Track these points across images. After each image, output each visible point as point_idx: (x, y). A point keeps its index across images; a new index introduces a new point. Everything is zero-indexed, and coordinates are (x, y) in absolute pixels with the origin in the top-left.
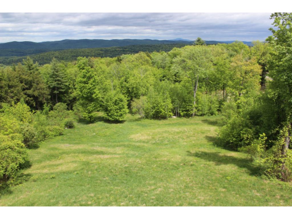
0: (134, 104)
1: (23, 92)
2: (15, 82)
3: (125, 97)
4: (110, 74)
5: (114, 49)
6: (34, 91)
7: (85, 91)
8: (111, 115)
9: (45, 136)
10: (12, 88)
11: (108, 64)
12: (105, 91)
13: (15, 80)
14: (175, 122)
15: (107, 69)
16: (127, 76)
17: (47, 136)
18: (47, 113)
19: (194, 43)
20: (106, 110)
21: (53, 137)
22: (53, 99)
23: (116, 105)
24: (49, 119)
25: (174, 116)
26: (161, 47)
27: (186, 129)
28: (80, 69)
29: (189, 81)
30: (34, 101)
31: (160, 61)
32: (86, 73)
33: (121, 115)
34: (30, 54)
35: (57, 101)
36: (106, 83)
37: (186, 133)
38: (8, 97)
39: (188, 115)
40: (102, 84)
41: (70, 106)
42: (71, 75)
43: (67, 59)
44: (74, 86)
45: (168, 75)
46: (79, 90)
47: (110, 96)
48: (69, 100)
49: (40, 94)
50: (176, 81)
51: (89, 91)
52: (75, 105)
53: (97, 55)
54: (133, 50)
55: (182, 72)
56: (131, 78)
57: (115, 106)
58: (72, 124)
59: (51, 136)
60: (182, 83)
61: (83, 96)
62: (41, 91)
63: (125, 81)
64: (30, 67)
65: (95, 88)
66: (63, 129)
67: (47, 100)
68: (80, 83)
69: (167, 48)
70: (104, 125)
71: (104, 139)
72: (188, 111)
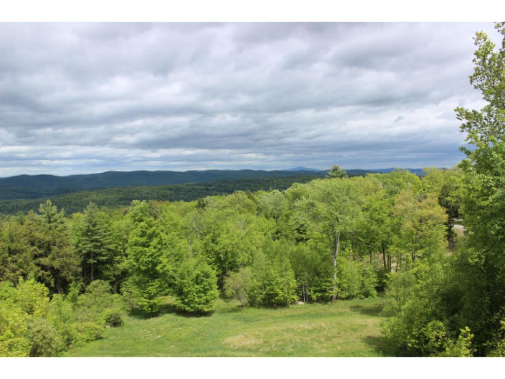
0: (229, 282)
1: (34, 261)
2: (23, 244)
3: (213, 269)
4: (186, 230)
5: (190, 187)
6: (54, 259)
7: (144, 259)
8: (189, 301)
9: (69, 342)
10: (15, 254)
11: (183, 213)
12: (178, 260)
13: (22, 240)
14: (302, 312)
15: (182, 222)
16: (217, 232)
17: (73, 342)
18: (74, 299)
19: (328, 175)
20: (180, 293)
21: (84, 344)
22: (86, 274)
23: (198, 284)
24: (77, 309)
25: (300, 300)
26: (271, 183)
27: (323, 325)
28: (135, 221)
29: (323, 238)
30: (51, 277)
31: (271, 207)
32: (147, 228)
33: (207, 301)
34: (48, 195)
35: (92, 277)
36: (179, 244)
37: (323, 332)
38: (7, 270)
39: (324, 300)
40: (174, 247)
41: (116, 285)
42: (120, 231)
43: (110, 204)
44: (124, 250)
45: (285, 231)
46: (133, 257)
47: (187, 268)
48: (115, 276)
49: (64, 264)
50: (298, 240)
51: (150, 259)
52: (125, 284)
53: (161, 197)
54: (222, 189)
55: (310, 224)
56: (223, 236)
57: (197, 286)
58: (119, 318)
59: (80, 342)
60: (311, 242)
61: (139, 268)
62: (65, 259)
63: (213, 241)
64: (49, 218)
65: (162, 254)
66: (102, 329)
67: (75, 274)
68: (135, 245)
69: (281, 184)
70: (177, 320)
71: (177, 346)
72: (324, 291)
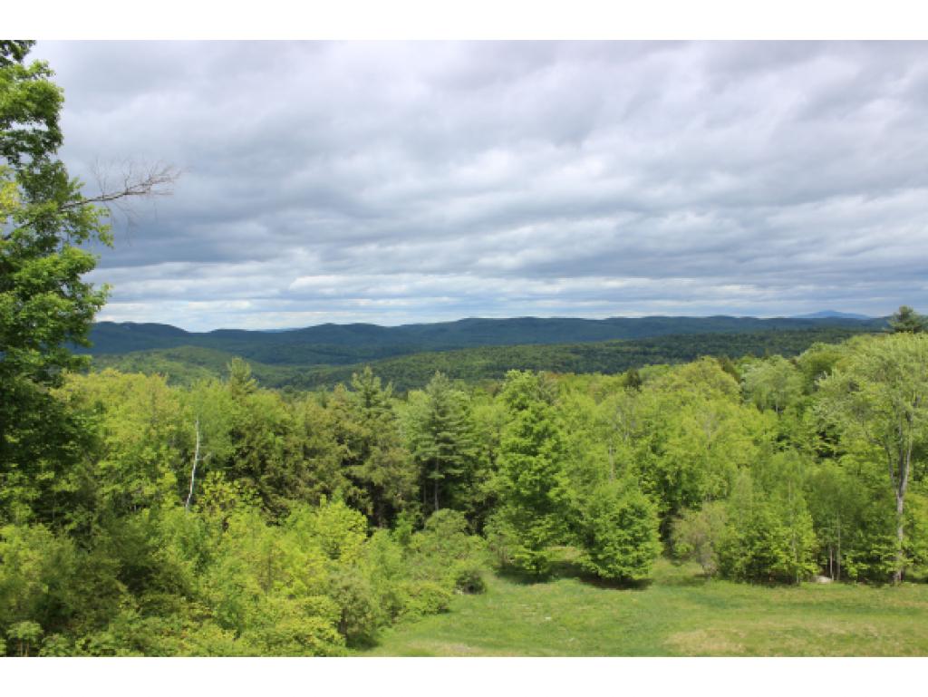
0: (681, 527)
1: (342, 471)
2: (325, 440)
3: (653, 501)
4: (604, 427)
5: (614, 348)
6: (373, 468)
7: (526, 476)
8: (605, 559)
9: (394, 611)
10: (313, 457)
11: (600, 396)
12: (588, 482)
13: (325, 433)
14: (828, 599)
15: (598, 411)
16: (661, 433)
17: (400, 612)
18: (405, 540)
19: (889, 326)
20: (589, 541)
21: (419, 618)
22: (425, 498)
23: (622, 527)
24: (409, 558)
25: (821, 574)
26: (768, 341)
27: (872, 629)
28: (512, 407)
29: (874, 453)
30: (369, 498)
31: (768, 389)
32: (533, 422)
33: (639, 561)
34: (367, 359)
35: (436, 504)
36: (590, 453)
37: (873, 644)
38: (301, 482)
39: (875, 577)
40: (580, 457)
41: (477, 519)
42: (486, 425)
43: (469, 376)
44: (493, 459)
45: (795, 435)
46: (509, 473)
47: (604, 497)
48: (474, 503)
49: (389, 479)
50: (824, 455)
51: (538, 477)
52: (492, 520)
53: (560, 365)
54: (674, 352)
55: (848, 424)
56: (674, 440)
57: (620, 532)
58: (479, 579)
59: (412, 613)
60: (847, 460)
61: (518, 492)
62: (392, 469)
63: (654, 450)
64: (368, 398)
65: (558, 470)
66: (450, 595)
67: (408, 497)
68: (512, 450)
69: (788, 344)
70: (582, 591)
71: (580, 639)
72: (875, 560)
